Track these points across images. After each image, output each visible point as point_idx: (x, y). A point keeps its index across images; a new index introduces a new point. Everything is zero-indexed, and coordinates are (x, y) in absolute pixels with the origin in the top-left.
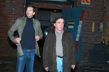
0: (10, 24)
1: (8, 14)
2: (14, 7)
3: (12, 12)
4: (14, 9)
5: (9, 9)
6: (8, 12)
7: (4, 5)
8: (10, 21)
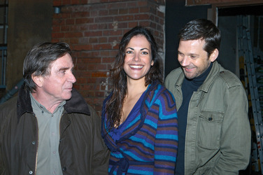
0: (103, 88)
1: (97, 48)
2: (117, 19)
3: (112, 40)
4: (116, 27)
5: (100, 27)
6: (96, 41)
7: (84, 14)
8: (105, 75)
